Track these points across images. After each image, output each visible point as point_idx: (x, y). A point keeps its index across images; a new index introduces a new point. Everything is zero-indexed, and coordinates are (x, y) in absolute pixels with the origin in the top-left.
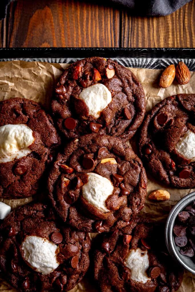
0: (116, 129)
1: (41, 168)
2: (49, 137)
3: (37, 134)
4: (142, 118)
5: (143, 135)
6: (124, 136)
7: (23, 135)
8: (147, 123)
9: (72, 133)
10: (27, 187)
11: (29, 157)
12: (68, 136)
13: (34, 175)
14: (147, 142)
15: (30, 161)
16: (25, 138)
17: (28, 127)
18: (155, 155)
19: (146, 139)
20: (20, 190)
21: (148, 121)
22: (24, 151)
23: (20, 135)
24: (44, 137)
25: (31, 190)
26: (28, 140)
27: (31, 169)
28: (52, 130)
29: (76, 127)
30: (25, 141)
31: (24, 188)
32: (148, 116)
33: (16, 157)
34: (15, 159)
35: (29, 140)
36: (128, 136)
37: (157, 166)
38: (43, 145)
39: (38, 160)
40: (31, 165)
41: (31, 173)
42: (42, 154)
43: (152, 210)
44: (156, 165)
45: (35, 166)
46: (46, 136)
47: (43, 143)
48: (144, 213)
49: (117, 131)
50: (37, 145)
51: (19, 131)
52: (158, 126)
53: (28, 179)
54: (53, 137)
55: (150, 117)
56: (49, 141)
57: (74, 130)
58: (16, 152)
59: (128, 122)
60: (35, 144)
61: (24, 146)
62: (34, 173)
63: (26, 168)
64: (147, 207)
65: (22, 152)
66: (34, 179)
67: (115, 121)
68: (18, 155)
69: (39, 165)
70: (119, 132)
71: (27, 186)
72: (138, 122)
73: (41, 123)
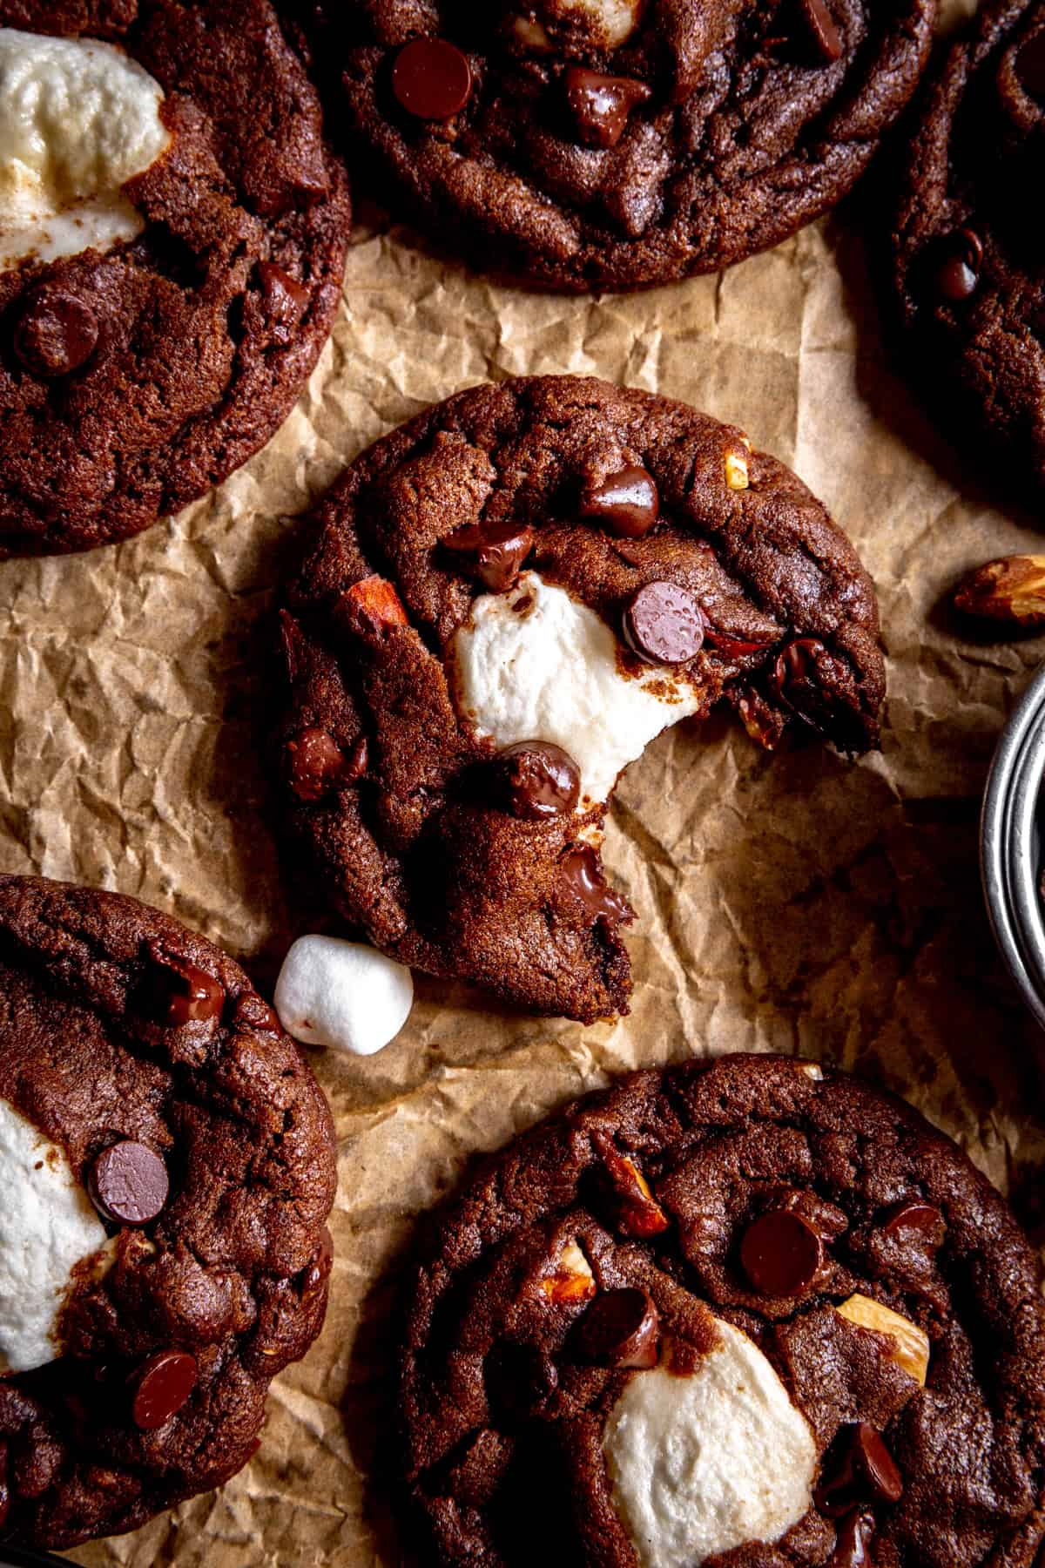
0: (737, 123)
1: (196, 342)
2: (274, 142)
3: (191, 111)
4: (913, 55)
5: (923, 172)
6: (797, 174)
7: (94, 104)
8: (952, 94)
9: (441, 148)
10: (90, 463)
11: (125, 260)
12: (415, 172)
13: (143, 383)
14: (943, 223)
15: (128, 287)
16: (108, 125)
17: (137, 66)
18: (1004, 300)
19: (938, 203)
20: (36, 476)
21: (959, 80)
22: (88, 218)
23: (75, 103)
24: (238, 142)
25: (112, 495)
26: (126, 144)
27: (125, 345)
28: (293, 95)
29: (471, 101)
30: (105, 144)
31: (68, 467)
32: (959, 51)
33: (34, 252)
34: (26, 263)
35: (137, 144)
36: (817, 178)
37: (1018, 374)
38: (227, 191)
39: (182, 287)
40: (134, 314)
41: (123, 365)
42: (215, 246)
43: (973, 699)
44: (1008, 368)
45: (156, 321)
46: (250, 133)
47: (228, 176)
48: (919, 717)
49: (744, 137)
50: (185, 179)
51: (69, 75)
52: (1023, 103)
53: (101, 403)
54: (301, 141)
55: (971, 54)
56: (268, 166)
57: (456, 126)
58: (34, 218)
59: (825, 82)
60: (172, 171)
61: (92, 179)
62: (150, 367)
63: (95, 334)
64: (942, 681)
65: (78, 223)
66: (143, 413)
67: (734, 72)
68: (47, 238)
69: (184, 320)
70: (758, 148)
71: (89, 455)
72: (888, 82)
73: (228, 40)
